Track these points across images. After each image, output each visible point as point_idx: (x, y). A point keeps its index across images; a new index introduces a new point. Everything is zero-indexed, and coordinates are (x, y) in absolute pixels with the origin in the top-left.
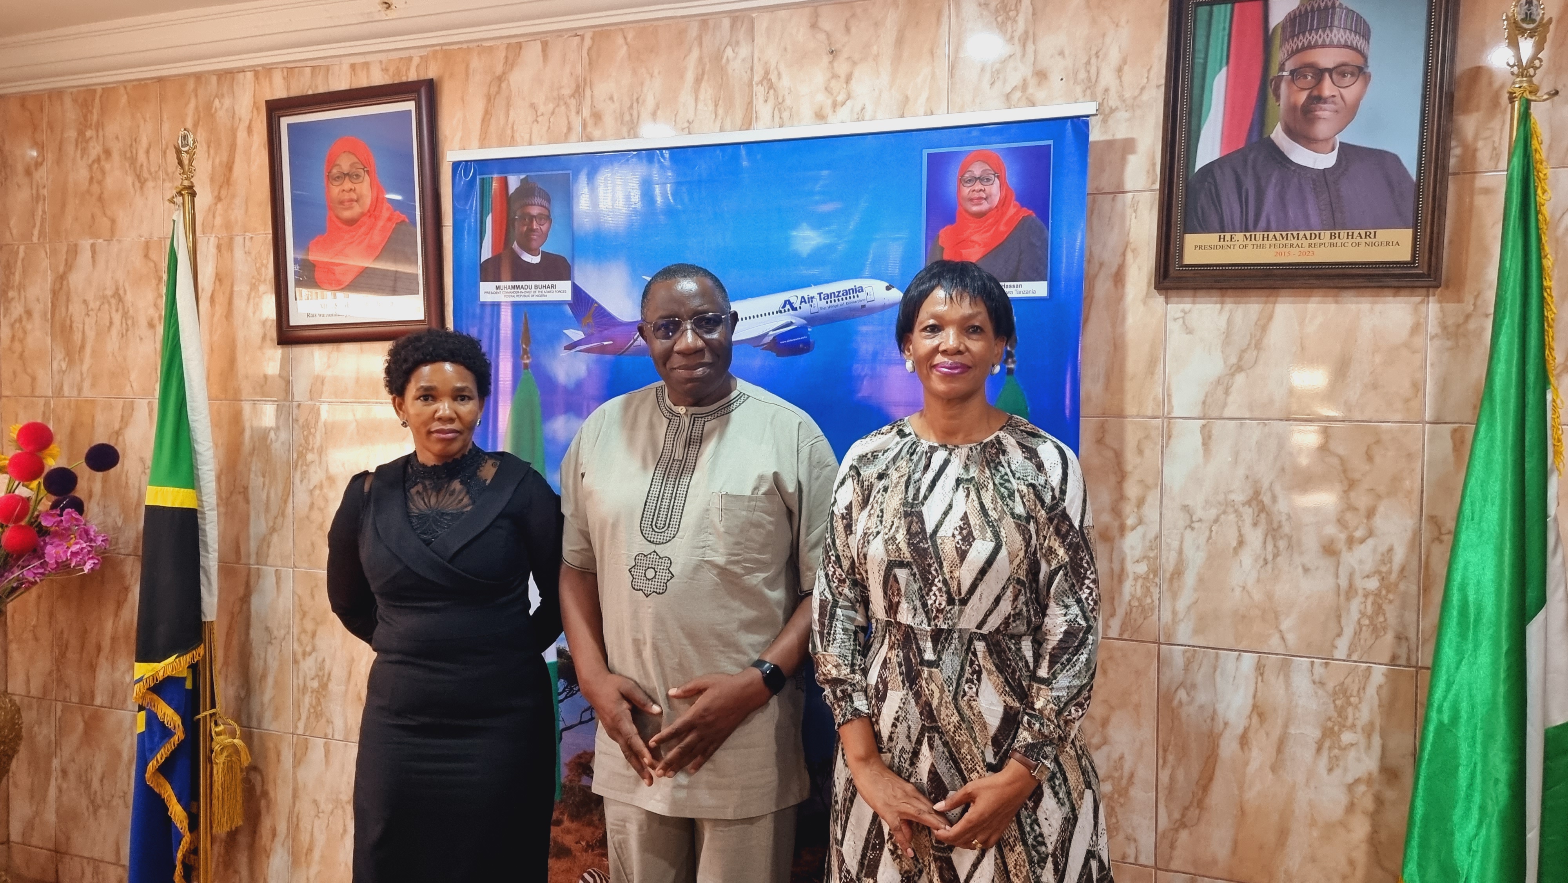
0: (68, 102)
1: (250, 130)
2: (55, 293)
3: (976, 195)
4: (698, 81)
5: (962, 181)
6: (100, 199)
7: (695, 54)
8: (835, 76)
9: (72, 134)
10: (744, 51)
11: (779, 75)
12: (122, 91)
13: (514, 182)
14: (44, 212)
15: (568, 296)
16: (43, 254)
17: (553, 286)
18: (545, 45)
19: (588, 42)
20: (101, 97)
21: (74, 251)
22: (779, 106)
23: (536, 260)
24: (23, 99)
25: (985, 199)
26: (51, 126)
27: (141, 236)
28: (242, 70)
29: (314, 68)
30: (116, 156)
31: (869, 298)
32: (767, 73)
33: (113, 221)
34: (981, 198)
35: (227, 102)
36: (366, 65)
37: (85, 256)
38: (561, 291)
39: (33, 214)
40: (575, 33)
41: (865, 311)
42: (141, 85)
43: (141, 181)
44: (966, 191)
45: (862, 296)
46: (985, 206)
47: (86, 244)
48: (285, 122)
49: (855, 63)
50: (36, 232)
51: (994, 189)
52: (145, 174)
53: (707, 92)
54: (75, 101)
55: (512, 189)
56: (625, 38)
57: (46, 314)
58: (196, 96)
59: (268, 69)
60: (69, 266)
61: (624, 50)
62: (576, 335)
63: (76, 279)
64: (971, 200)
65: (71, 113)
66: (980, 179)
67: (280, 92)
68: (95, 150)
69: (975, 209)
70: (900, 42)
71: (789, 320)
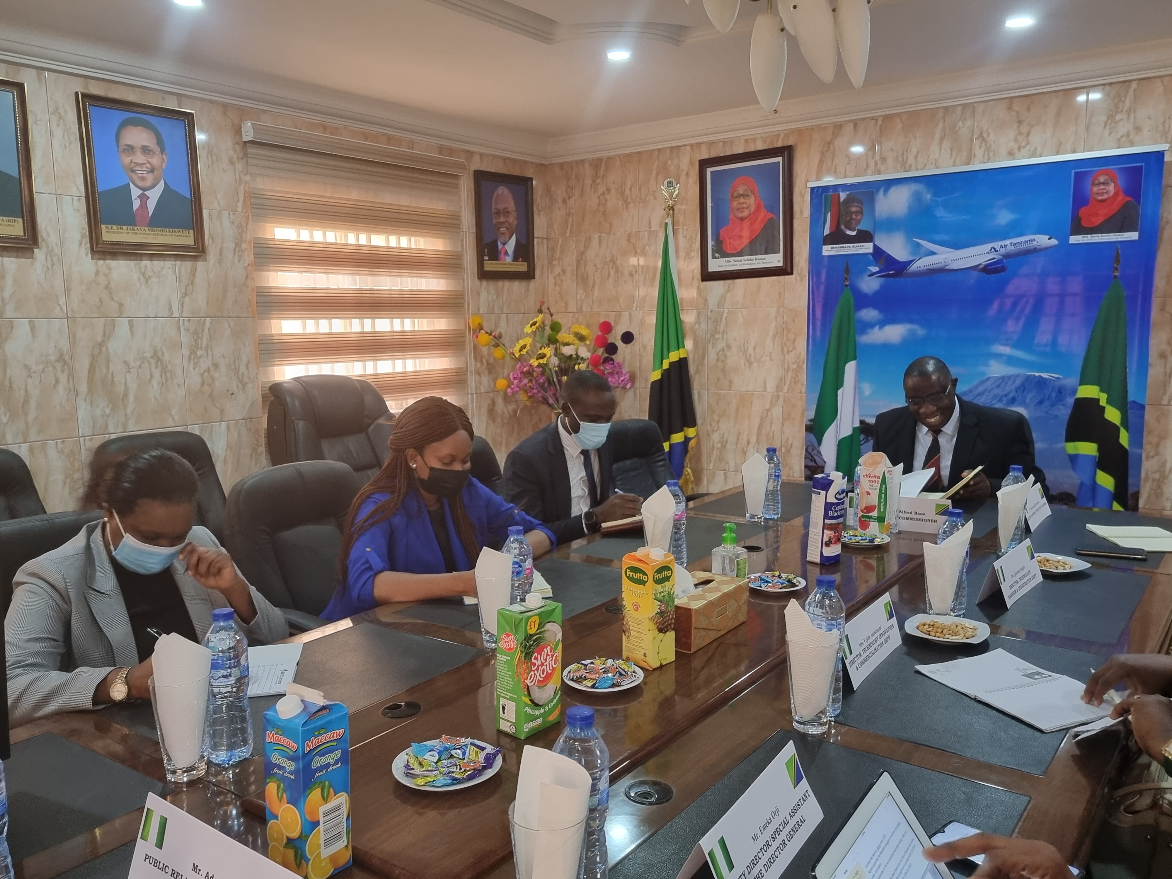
0: (587, 166)
1: (687, 175)
2: (578, 262)
3: (1101, 191)
4: (942, 139)
5: (1093, 184)
6: (604, 213)
7: (941, 125)
8: (1020, 133)
9: (589, 181)
10: (969, 123)
11: (988, 134)
12: (617, 158)
13: (843, 196)
14: (573, 221)
15: (871, 251)
16: (572, 242)
17: (863, 246)
18: (855, 125)
19: (880, 122)
20: (605, 162)
21: (589, 240)
22: (988, 150)
23: (854, 233)
24: (562, 165)
25: (1106, 193)
26: (577, 178)
27: (626, 231)
28: (685, 146)
29: (724, 142)
30: (613, 192)
31: (1038, 244)
32: (981, 133)
33: (611, 225)
34: (1103, 193)
35: (675, 162)
36: (754, 140)
37: (595, 242)
38: (867, 248)
39: (566, 222)
40: (873, 118)
41: (1035, 251)
42: (629, 155)
43: (626, 203)
44: (1095, 189)
45: (1034, 243)
46: (1105, 196)
47: (596, 236)
48: (709, 170)
49: (1032, 126)
50: (568, 231)
51: (1111, 188)
52: (629, 200)
53: (946, 144)
54: (591, 165)
55: (842, 200)
56: (901, 119)
57: (573, 271)
58: (658, 159)
59: (699, 144)
60: (586, 247)
61: (900, 126)
62: (874, 269)
63: (590, 254)
64: (1098, 194)
65: (588, 171)
66: (1103, 183)
67: (705, 156)
68: (602, 189)
69: (1100, 198)
70: (1058, 114)
71: (993, 257)
